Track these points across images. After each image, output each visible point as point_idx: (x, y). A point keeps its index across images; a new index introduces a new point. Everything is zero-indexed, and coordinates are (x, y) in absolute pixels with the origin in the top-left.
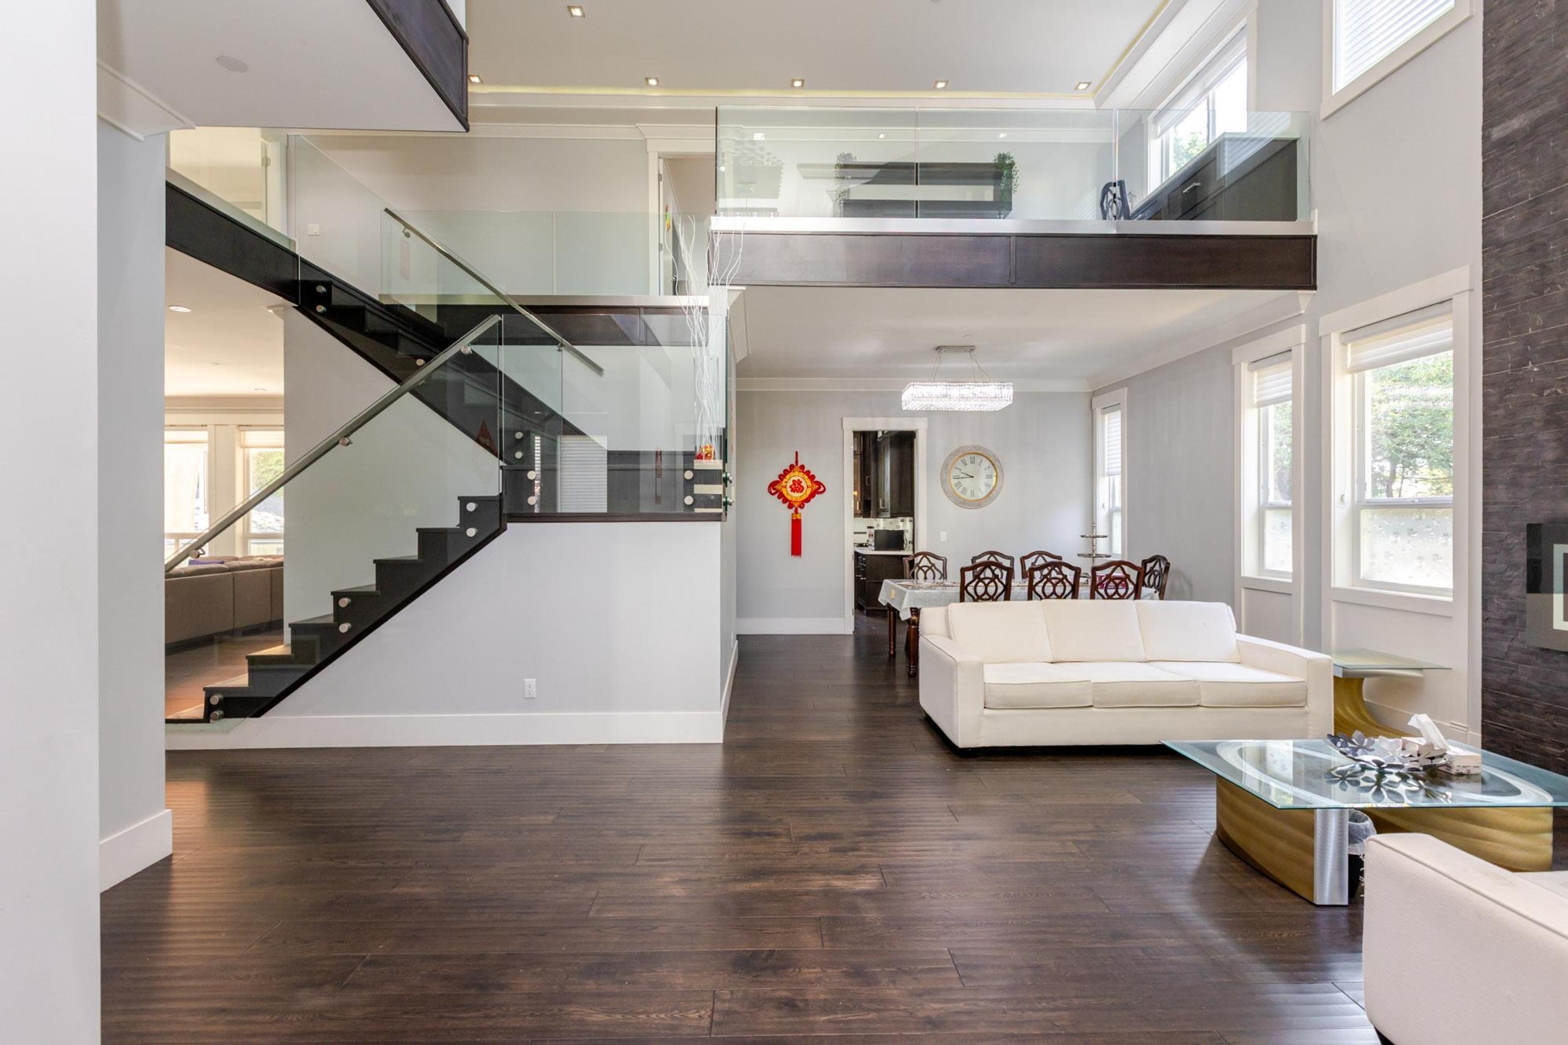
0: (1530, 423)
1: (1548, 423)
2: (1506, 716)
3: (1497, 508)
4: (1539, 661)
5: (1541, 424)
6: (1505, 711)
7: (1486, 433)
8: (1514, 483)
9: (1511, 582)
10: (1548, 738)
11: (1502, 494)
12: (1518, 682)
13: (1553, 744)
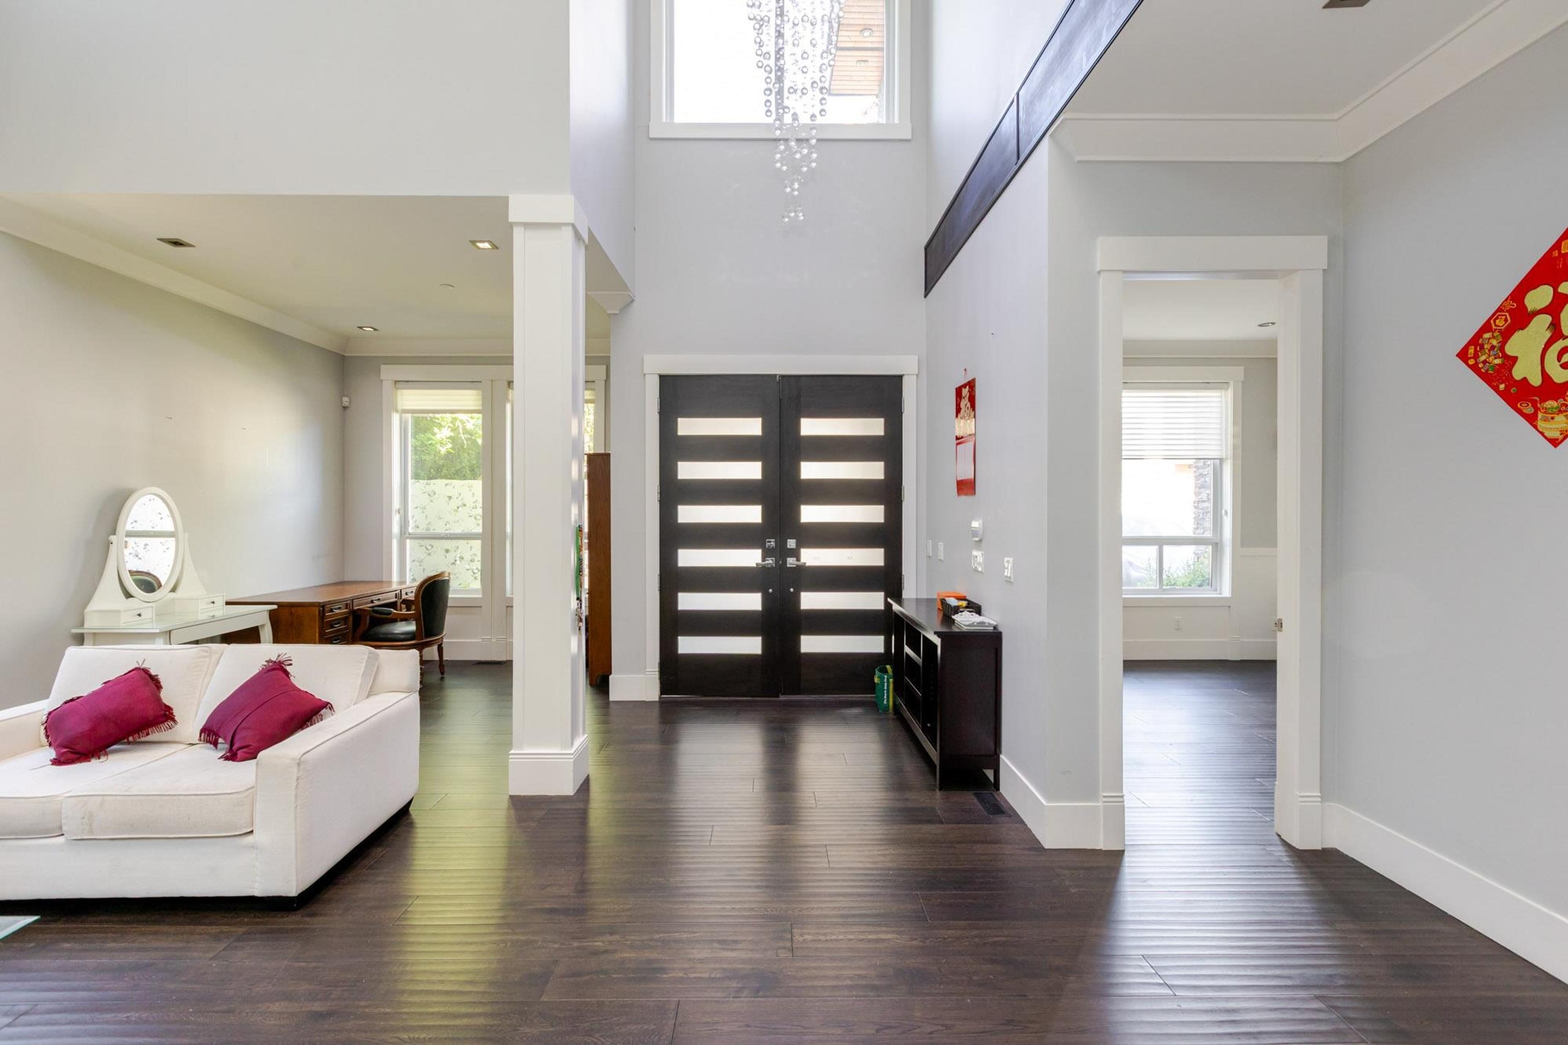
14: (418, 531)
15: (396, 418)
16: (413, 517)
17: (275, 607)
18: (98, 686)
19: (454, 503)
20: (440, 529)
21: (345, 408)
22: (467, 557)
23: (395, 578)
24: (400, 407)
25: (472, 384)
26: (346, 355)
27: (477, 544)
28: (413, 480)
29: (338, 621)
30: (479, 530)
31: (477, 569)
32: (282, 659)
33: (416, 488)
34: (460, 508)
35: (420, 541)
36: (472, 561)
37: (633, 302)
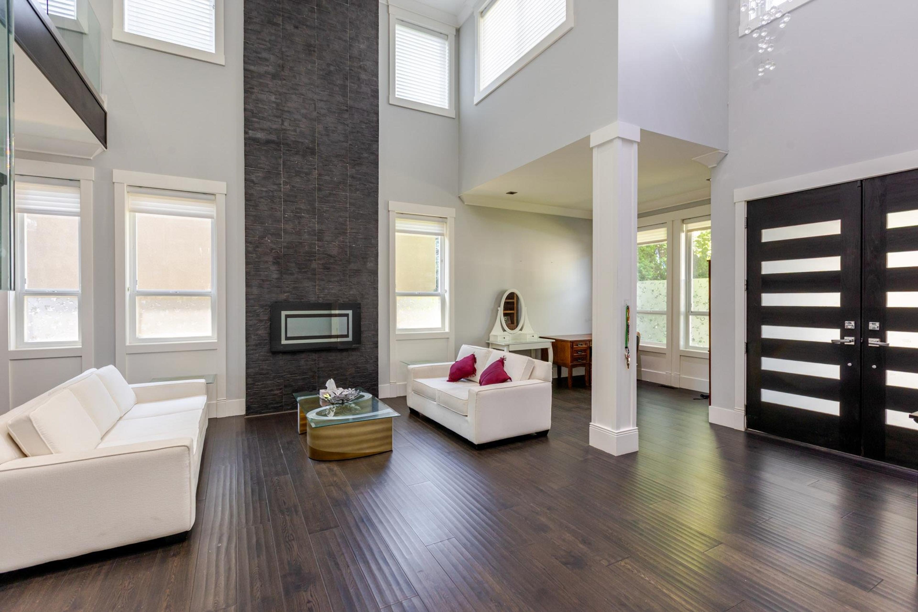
0: (267, 262)
1: (274, 263)
2: (258, 385)
3: (252, 297)
4: (271, 359)
5: (272, 263)
6: (257, 383)
7: (247, 263)
8: (260, 286)
9: (259, 328)
10: (275, 388)
11: (255, 291)
12: (263, 369)
13: (277, 390)
17: (554, 341)
19: (655, 293)
20: (648, 308)
22: (661, 324)
25: (663, 224)
29: (581, 351)
30: (665, 309)
32: (505, 357)
34: (658, 297)
36: (664, 327)
37: (727, 154)
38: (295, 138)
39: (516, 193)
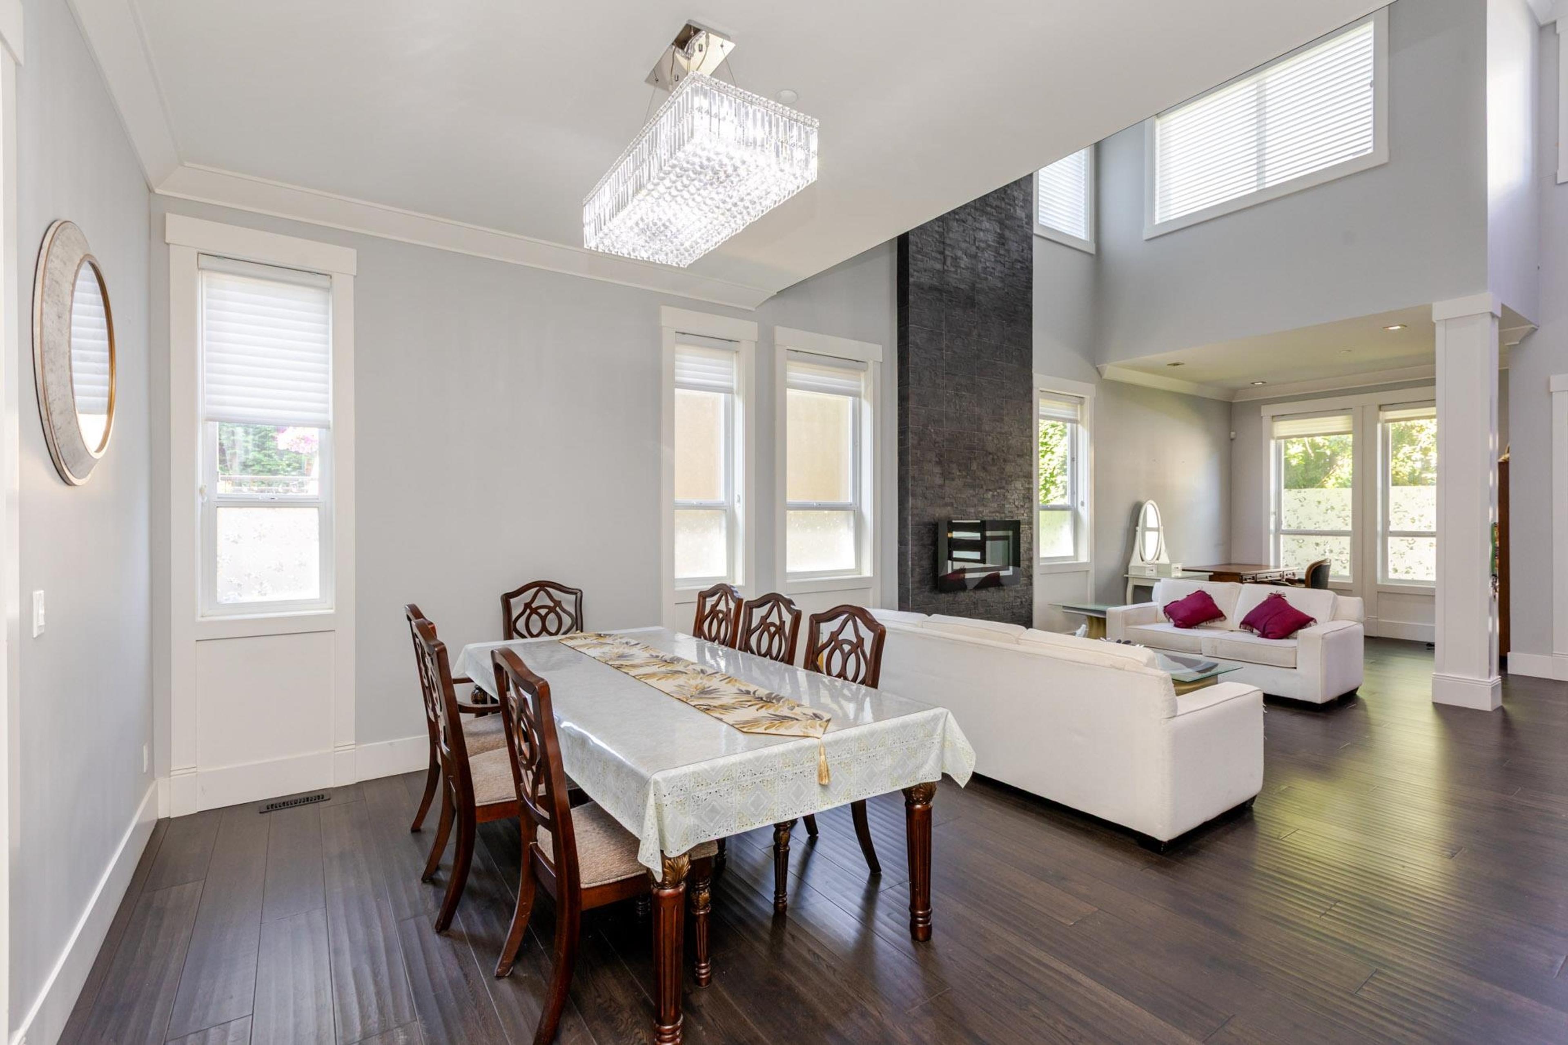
14: (1290, 529)
15: (1273, 443)
16: (1286, 517)
18: (1185, 597)
19: (1323, 506)
20: (1311, 527)
21: (1232, 440)
22: (1336, 550)
23: (1272, 563)
24: (1276, 435)
25: (1343, 411)
26: (1234, 401)
27: (1346, 541)
28: (1286, 490)
30: (1349, 528)
31: (1346, 560)
32: (1279, 593)
33: (1289, 497)
34: (1329, 511)
35: (1292, 536)
36: (1341, 553)
37: (1536, 330)
38: (956, 283)
39: (1183, 364)
